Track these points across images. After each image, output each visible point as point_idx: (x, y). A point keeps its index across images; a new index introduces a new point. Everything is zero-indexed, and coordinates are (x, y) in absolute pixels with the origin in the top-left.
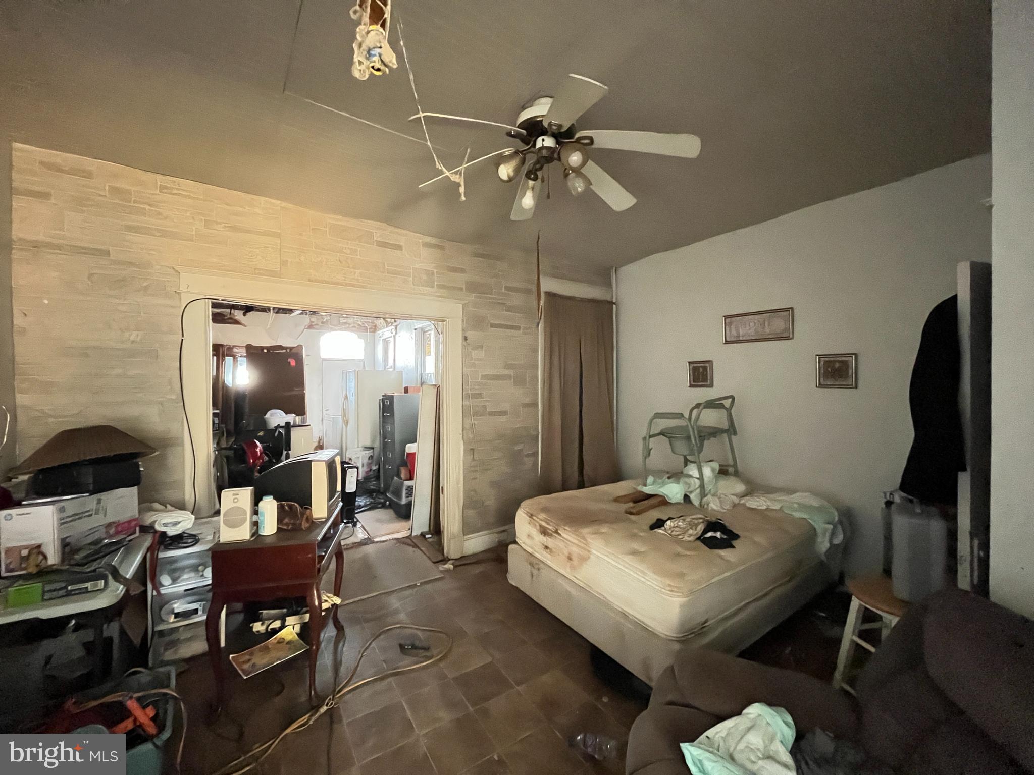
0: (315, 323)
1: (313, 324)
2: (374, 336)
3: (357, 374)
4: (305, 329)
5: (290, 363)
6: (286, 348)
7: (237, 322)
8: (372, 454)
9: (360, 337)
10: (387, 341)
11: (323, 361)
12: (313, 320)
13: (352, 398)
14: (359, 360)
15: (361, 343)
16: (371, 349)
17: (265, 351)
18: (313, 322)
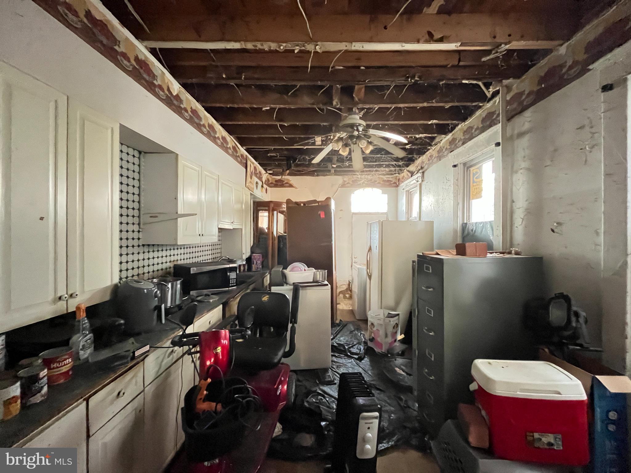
0: (347, 182)
1: (345, 183)
2: (397, 191)
3: (382, 224)
4: (339, 187)
5: (320, 215)
6: (318, 202)
7: (291, 186)
8: (397, 322)
9: (383, 193)
10: (411, 192)
11: (353, 215)
12: (345, 179)
13: (376, 251)
14: (382, 213)
15: (385, 198)
16: (394, 203)
17: (302, 205)
18: (345, 181)
